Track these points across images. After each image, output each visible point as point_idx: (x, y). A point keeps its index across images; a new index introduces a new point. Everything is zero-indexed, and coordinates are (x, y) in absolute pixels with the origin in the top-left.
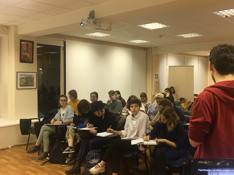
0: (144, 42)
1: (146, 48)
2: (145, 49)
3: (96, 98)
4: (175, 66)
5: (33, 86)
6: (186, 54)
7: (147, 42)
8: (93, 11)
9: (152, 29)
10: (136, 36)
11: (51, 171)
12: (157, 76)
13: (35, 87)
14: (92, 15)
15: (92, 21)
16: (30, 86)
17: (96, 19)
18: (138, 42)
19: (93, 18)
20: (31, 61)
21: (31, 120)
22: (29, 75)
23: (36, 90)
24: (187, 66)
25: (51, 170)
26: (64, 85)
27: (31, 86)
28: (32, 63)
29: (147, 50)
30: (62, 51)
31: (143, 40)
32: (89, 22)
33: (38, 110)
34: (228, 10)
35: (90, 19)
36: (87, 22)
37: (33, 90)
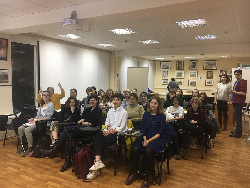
0: (110, 45)
1: (110, 51)
2: (108, 52)
3: (75, 94)
4: (133, 68)
5: (8, 83)
6: (140, 58)
7: (112, 46)
8: (75, 12)
9: (121, 34)
10: (105, 40)
11: (33, 166)
12: (119, 76)
13: (9, 84)
14: (74, 15)
15: (74, 21)
16: (4, 82)
17: (78, 20)
18: (105, 45)
19: (75, 18)
20: (6, 59)
21: (7, 116)
22: (3, 72)
23: (11, 88)
24: (143, 68)
25: (34, 164)
26: (38, 82)
27: (6, 83)
28: (7, 60)
29: (110, 53)
30: (36, 50)
31: (110, 44)
32: (72, 22)
33: (14, 106)
34: (188, 21)
35: (72, 19)
36: (70, 22)
37: (8, 86)
